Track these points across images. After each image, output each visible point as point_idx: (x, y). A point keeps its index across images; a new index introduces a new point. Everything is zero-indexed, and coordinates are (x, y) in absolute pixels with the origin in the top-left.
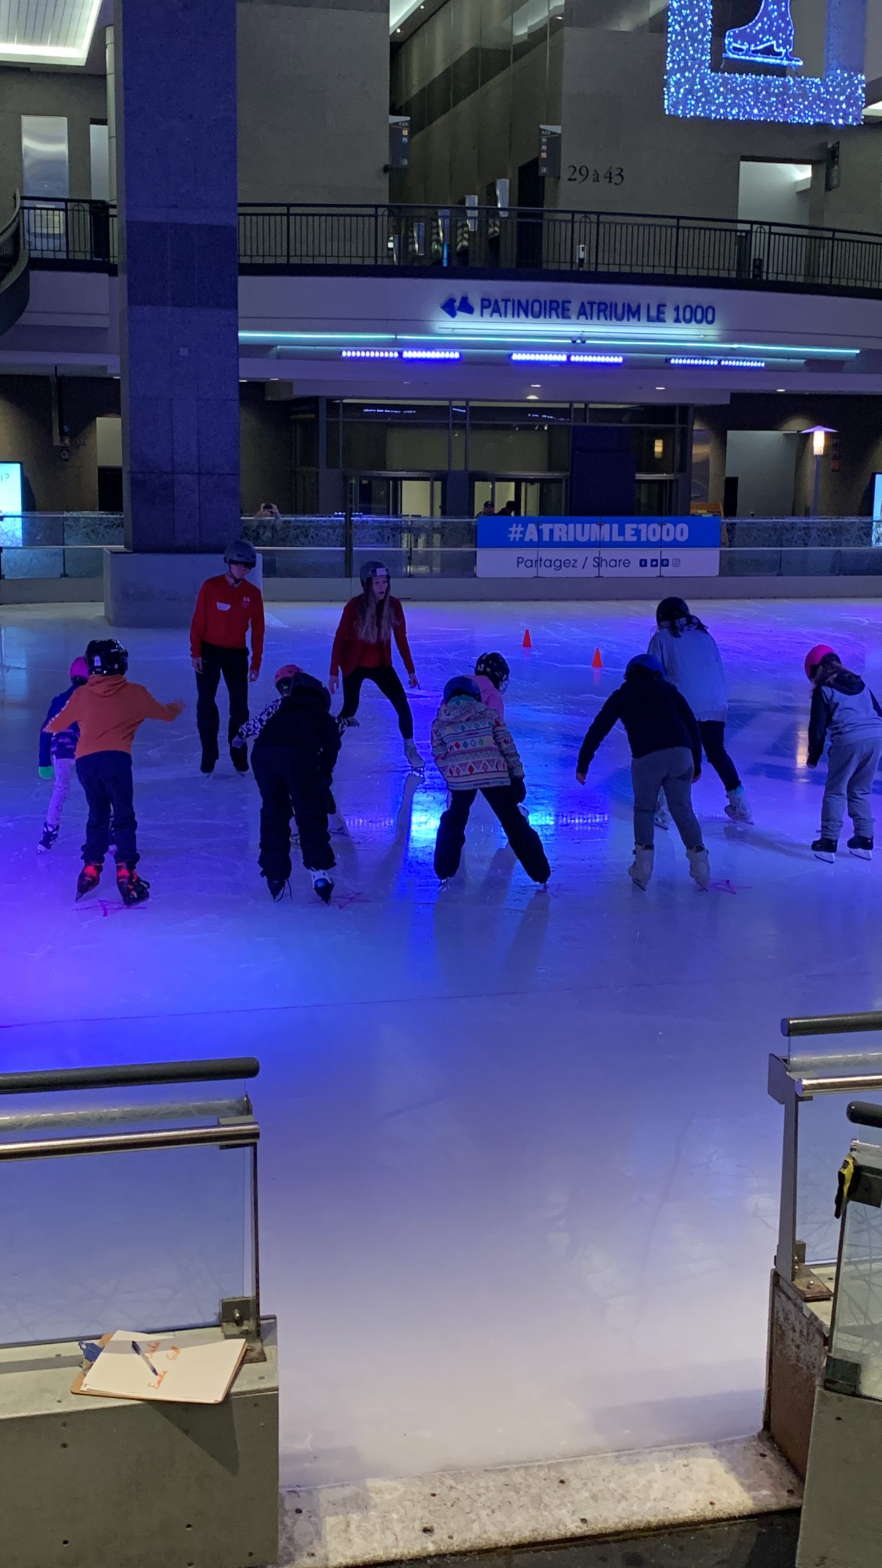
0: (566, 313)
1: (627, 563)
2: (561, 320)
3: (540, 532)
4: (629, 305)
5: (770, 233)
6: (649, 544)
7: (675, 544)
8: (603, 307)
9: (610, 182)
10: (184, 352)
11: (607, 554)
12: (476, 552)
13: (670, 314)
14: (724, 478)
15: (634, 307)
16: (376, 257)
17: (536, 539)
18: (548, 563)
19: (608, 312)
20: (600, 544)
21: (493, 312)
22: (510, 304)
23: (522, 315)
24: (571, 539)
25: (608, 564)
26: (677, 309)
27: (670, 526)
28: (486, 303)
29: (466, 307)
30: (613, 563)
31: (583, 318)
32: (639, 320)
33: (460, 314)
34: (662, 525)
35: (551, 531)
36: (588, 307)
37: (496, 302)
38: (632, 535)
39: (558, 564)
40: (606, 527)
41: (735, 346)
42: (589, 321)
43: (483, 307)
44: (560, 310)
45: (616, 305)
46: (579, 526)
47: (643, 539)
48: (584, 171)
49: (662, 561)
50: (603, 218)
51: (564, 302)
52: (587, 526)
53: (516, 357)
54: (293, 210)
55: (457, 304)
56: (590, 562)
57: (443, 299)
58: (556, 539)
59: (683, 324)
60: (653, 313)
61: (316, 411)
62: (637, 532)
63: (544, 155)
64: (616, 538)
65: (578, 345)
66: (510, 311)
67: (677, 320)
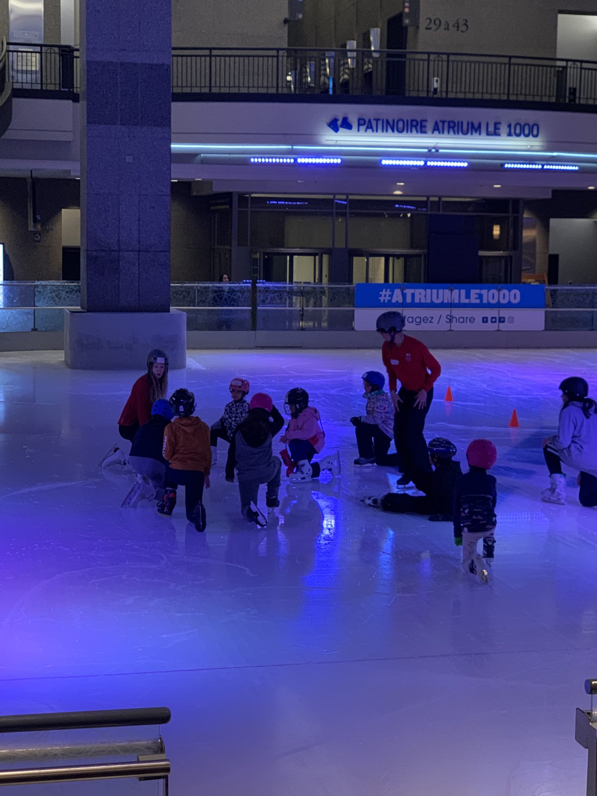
0: (423, 129)
1: (472, 320)
2: (420, 135)
3: (404, 296)
4: (472, 123)
5: (581, 68)
6: (489, 306)
7: (510, 305)
8: (452, 124)
9: (458, 30)
10: (129, 159)
11: (457, 313)
12: (354, 311)
13: (504, 129)
14: (547, 255)
15: (476, 126)
16: (277, 87)
17: (401, 301)
18: (410, 320)
19: (456, 129)
20: (451, 305)
21: (367, 128)
22: (380, 123)
23: (390, 130)
24: (429, 301)
25: (458, 320)
26: (509, 126)
27: (505, 291)
28: (362, 122)
29: (347, 125)
30: (461, 320)
31: (436, 132)
32: (480, 134)
33: (341, 130)
34: (499, 290)
35: (413, 295)
36: (440, 125)
37: (370, 121)
38: (476, 298)
39: (418, 320)
40: (456, 292)
41: (555, 154)
42: (441, 135)
43: (359, 125)
44: (419, 127)
45: (462, 123)
46: (435, 291)
47: (485, 301)
48: (437, 22)
49: (500, 318)
50: (452, 58)
51: (422, 121)
52: (441, 291)
53: (385, 162)
54: (214, 52)
55: (339, 123)
56: (444, 319)
57: (329, 119)
58: (417, 301)
59: (514, 138)
60: (491, 129)
61: (230, 204)
62: (480, 296)
63: (407, 10)
64: (464, 300)
65: (433, 154)
66: (380, 126)
67: (510, 134)
